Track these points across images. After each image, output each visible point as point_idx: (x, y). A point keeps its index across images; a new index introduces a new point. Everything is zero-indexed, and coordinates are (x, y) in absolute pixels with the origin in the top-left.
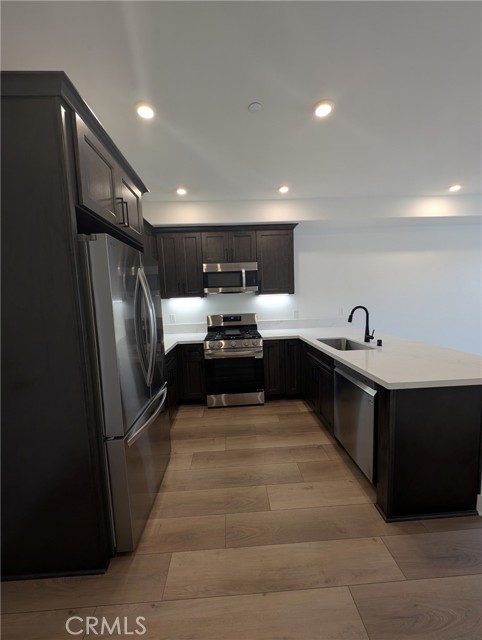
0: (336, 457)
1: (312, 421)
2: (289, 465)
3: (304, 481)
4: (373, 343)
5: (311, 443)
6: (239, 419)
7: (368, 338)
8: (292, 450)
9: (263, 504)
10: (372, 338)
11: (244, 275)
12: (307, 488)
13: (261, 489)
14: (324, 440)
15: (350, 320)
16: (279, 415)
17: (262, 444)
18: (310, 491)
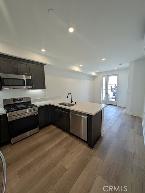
0: (72, 139)
1: (59, 130)
2: (62, 149)
3: (69, 152)
4: (73, 103)
5: (63, 138)
6: (32, 142)
7: (72, 102)
8: (59, 144)
9: (63, 169)
10: (73, 102)
11: (25, 81)
12: (72, 154)
13: (59, 164)
14: (65, 135)
15: (68, 97)
16: (47, 133)
17: (48, 147)
18: (73, 154)
